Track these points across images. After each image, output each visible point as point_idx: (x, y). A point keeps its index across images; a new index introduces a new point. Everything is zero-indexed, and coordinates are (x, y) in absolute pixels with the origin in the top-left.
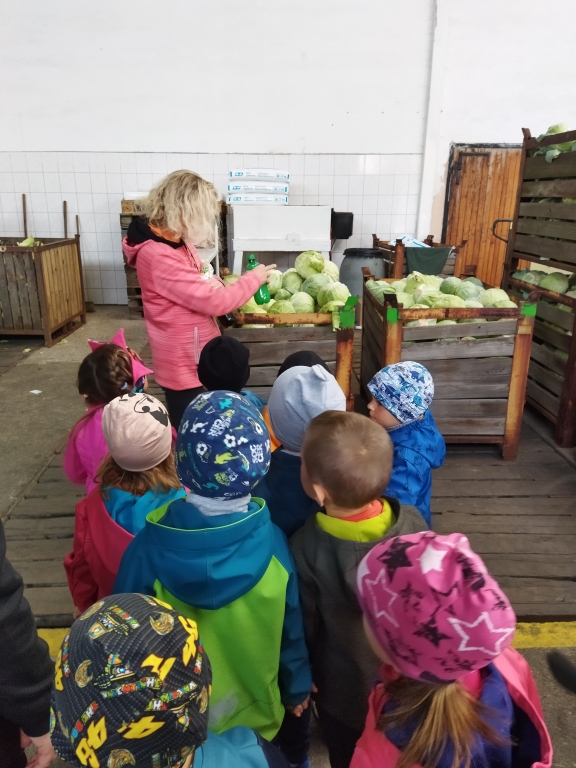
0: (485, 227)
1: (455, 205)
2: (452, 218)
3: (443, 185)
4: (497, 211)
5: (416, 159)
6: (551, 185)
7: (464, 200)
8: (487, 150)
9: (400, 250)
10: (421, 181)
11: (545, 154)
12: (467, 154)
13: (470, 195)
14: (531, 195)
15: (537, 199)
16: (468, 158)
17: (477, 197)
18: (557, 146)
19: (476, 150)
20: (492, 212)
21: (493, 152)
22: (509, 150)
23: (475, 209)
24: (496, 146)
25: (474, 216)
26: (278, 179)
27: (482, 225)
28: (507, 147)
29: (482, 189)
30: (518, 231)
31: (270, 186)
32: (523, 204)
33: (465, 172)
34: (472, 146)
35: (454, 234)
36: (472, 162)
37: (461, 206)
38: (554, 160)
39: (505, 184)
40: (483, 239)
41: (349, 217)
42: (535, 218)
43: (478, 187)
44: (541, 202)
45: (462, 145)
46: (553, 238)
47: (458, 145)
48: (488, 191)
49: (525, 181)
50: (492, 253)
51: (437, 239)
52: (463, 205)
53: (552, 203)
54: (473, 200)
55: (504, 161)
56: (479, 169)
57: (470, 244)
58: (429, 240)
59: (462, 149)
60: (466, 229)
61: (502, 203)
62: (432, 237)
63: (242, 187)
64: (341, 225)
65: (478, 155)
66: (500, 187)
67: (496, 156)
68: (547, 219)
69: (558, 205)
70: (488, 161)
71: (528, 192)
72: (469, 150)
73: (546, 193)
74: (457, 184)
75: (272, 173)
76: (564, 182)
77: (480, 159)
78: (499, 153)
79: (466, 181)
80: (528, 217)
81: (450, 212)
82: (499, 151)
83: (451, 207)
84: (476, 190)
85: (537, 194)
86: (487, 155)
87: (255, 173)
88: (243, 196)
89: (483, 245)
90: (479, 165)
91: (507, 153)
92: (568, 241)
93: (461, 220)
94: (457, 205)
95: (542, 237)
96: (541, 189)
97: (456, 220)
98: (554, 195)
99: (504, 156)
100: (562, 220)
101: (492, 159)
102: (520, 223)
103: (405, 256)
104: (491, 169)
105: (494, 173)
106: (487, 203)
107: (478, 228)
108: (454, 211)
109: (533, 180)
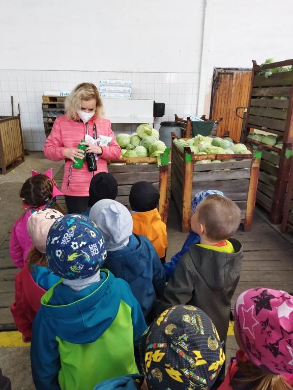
0: (232, 111)
1: (216, 100)
2: (215, 106)
3: (210, 89)
4: (237, 102)
5: (197, 75)
6: (268, 90)
7: (220, 97)
8: (232, 71)
9: (189, 123)
10: (199, 87)
11: (264, 74)
12: (222, 73)
13: (224, 95)
14: (257, 95)
15: (260, 97)
16: (223, 76)
17: (227, 95)
18: (271, 69)
19: (227, 71)
20: (235, 103)
21: (235, 72)
22: (243, 71)
23: (226, 102)
24: (237, 69)
25: (226, 105)
26: (126, 85)
27: (230, 110)
28: (242, 70)
29: (230, 91)
30: (250, 113)
31: (121, 89)
32: (253, 100)
33: (221, 82)
34: (225, 69)
35: (216, 114)
36: (225, 77)
37: (220, 101)
38: (269, 77)
39: (241, 89)
40: (230, 117)
41: (163, 105)
42: (259, 107)
43: (228, 90)
44: (262, 98)
45: (220, 68)
46: (269, 117)
47: (217, 68)
48: (232, 92)
49: (254, 87)
50: (235, 124)
51: (207, 117)
52: (220, 100)
53: (268, 99)
54: (225, 97)
55: (240, 77)
56: (228, 81)
57: (224, 119)
58: (203, 118)
59: (219, 71)
60: (222, 112)
61: (240, 98)
62: (205, 116)
63: (107, 90)
64: (159, 110)
65: (228, 74)
66: (239, 90)
67: (237, 74)
68: (266, 107)
69: (271, 100)
70: (233, 77)
71: (256, 93)
72: (223, 71)
73: (265, 94)
74: (217, 88)
75: (123, 82)
76: (274, 88)
77: (229, 76)
78: (238, 73)
79: (221, 87)
80: (255, 106)
81: (214, 103)
82: (238, 72)
83: (214, 101)
84: (227, 92)
85: (260, 95)
86: (232, 74)
87: (113, 82)
88: (107, 94)
89: (230, 120)
90: (228, 79)
92: (276, 119)
93: (219, 107)
94: (217, 99)
95: (263, 117)
96: (263, 92)
97: (217, 107)
98: (269, 95)
99: (241, 74)
100: (273, 108)
101: (235, 76)
102: (251, 109)
103: (192, 126)
104: (234, 81)
105: (235, 83)
106: (232, 99)
107: (228, 111)
108: (216, 102)
109: (258, 87)
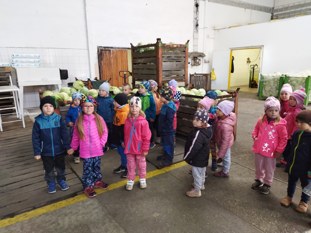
0: (113, 74)
1: (102, 67)
2: (102, 71)
3: (97, 60)
4: (116, 69)
5: (87, 51)
6: (143, 60)
7: (105, 65)
8: (110, 49)
9: (90, 82)
10: (89, 59)
12: (103, 50)
13: (107, 64)
14: (137, 62)
15: (138, 64)
16: (104, 51)
17: (109, 64)
18: (143, 48)
19: (106, 49)
20: (115, 69)
21: (112, 49)
23: (109, 68)
24: (112, 48)
25: (109, 71)
26: (35, 57)
28: (115, 48)
29: (110, 62)
31: (32, 60)
32: (134, 65)
33: (103, 56)
34: (105, 47)
35: (104, 77)
36: (105, 53)
38: (143, 52)
39: (117, 60)
40: (113, 78)
41: (66, 71)
42: (139, 69)
43: (109, 61)
44: (140, 64)
45: (101, 47)
46: (146, 74)
47: (100, 47)
48: (112, 62)
49: (134, 58)
50: (117, 82)
51: (98, 79)
52: (105, 67)
53: (143, 65)
54: (108, 65)
55: (115, 53)
56: (108, 55)
58: (96, 79)
59: (101, 48)
60: (107, 75)
61: (117, 66)
63: (19, 61)
64: (64, 75)
65: (107, 50)
66: (116, 61)
67: (113, 51)
68: (143, 69)
69: (146, 65)
70: (110, 52)
72: (104, 49)
73: (141, 62)
74: (102, 60)
75: (33, 55)
76: (147, 59)
77: (108, 52)
78: (113, 50)
79: (104, 59)
80: (137, 69)
81: (101, 69)
82: (113, 49)
83: (101, 68)
84: (108, 62)
85: (139, 62)
86: (110, 51)
87: (24, 55)
88: (20, 64)
89: (114, 80)
90: (108, 54)
91: (116, 50)
92: (151, 74)
93: (105, 72)
94: (103, 67)
95: (143, 74)
97: (104, 72)
98: (144, 62)
99: (115, 51)
100: (148, 69)
101: (112, 52)
102: (134, 71)
103: (92, 84)
104: (112, 55)
105: (113, 56)
106: (112, 66)
107: (111, 75)
108: (102, 69)
109: (136, 58)
